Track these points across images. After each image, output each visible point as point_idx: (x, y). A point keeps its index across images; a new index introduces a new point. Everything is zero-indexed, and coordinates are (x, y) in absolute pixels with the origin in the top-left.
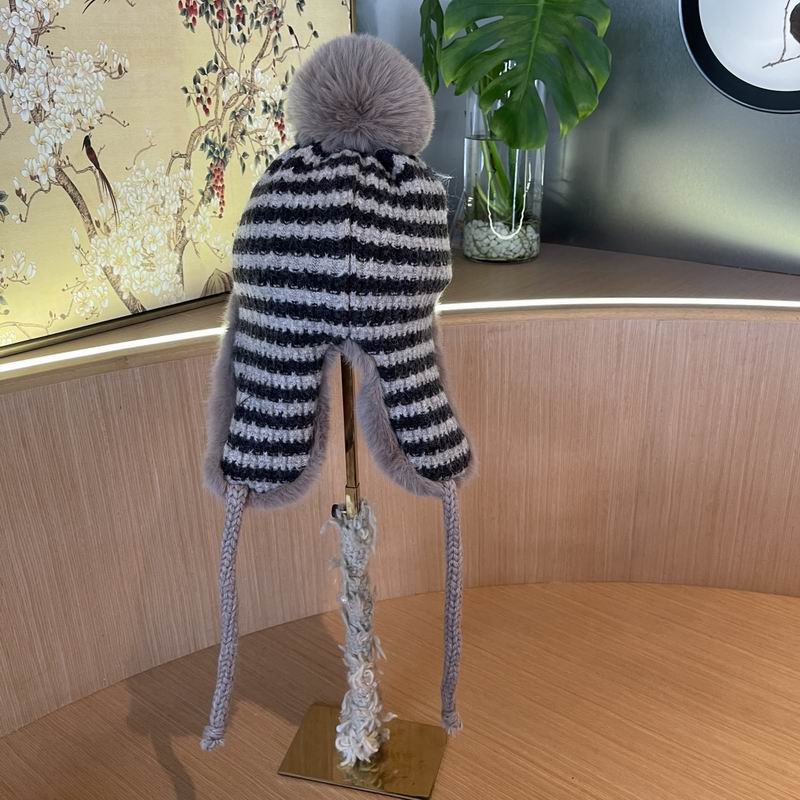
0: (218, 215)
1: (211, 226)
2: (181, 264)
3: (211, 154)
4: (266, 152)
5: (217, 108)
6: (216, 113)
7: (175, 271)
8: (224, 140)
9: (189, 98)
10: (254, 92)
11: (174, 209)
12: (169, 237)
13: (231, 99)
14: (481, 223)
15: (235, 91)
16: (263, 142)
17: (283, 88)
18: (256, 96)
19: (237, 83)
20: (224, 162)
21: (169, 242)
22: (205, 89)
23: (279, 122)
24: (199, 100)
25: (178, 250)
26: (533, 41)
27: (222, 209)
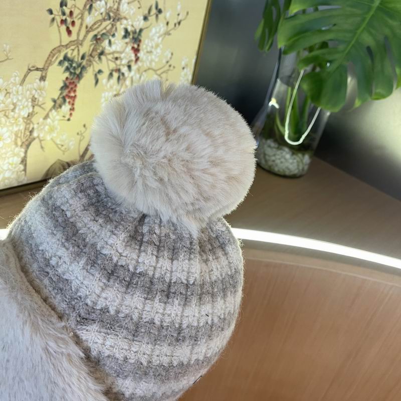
0: (67, 118)
1: (59, 127)
2: (25, 157)
3: (67, 69)
4: (118, 70)
5: (80, 30)
6: (78, 34)
7: (19, 162)
8: (83, 58)
9: (53, 19)
10: (119, 20)
11: (25, 113)
12: (16, 135)
13: (95, 24)
14: (273, 144)
15: (100, 18)
16: (118, 62)
17: (145, 18)
18: (118, 24)
19: (103, 10)
20: (79, 77)
21: (16, 139)
22: (71, 13)
23: (136, 46)
24: (63, 22)
25: (24, 146)
26: (359, 31)
27: (71, 114)
